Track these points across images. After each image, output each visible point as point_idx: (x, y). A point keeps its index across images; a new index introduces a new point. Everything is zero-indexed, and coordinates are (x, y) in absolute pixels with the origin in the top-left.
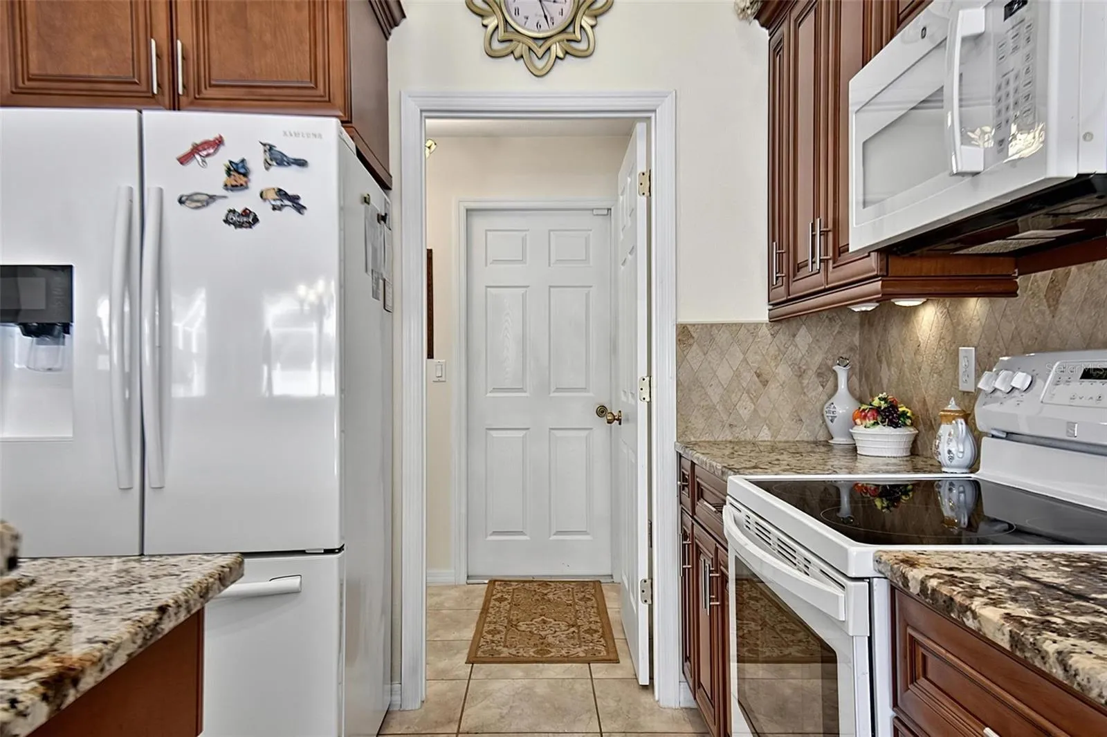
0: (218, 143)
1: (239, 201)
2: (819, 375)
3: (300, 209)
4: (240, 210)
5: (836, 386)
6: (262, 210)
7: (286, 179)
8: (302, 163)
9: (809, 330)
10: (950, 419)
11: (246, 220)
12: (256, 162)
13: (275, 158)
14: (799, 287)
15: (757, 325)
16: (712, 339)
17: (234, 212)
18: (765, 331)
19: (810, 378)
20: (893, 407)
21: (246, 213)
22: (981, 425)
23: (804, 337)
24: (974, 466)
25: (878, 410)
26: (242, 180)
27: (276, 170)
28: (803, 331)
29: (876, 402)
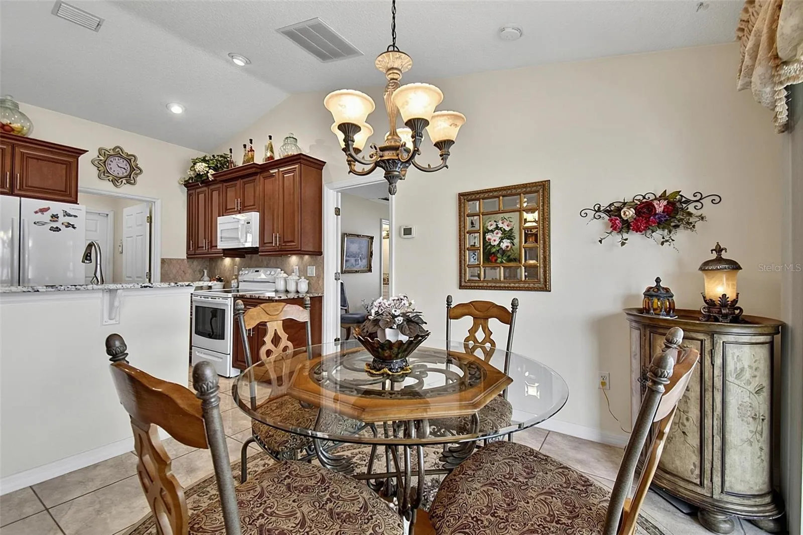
0: (49, 209)
1: (55, 225)
2: (200, 272)
3: (74, 228)
4: (55, 227)
5: (204, 275)
6: (63, 228)
7: (71, 220)
8: (76, 216)
9: (197, 261)
10: (233, 279)
11: (57, 229)
12: (61, 215)
13: (67, 214)
14: (197, 252)
15: (183, 260)
16: (171, 262)
17: (53, 227)
18: (186, 261)
19: (197, 273)
20: (220, 278)
21: (57, 228)
22: (239, 280)
23: (195, 263)
24: (238, 287)
25: (217, 279)
26: (56, 219)
27: (66, 217)
28: (195, 261)
29: (217, 277)
